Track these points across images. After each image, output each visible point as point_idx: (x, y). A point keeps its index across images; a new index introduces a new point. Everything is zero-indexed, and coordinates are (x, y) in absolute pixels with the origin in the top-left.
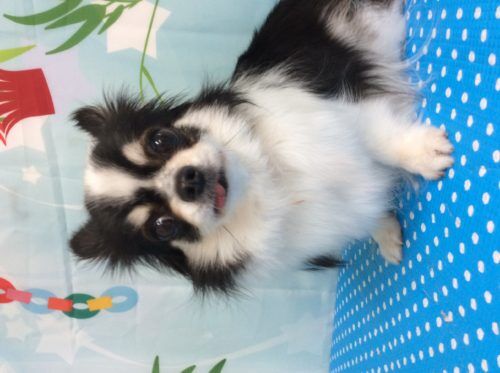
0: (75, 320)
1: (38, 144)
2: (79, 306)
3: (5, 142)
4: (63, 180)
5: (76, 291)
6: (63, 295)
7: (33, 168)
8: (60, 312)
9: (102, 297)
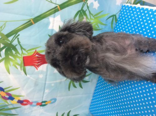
0: (42, 107)
1: (45, 70)
2: (43, 104)
3: (37, 69)
4: (48, 77)
5: (44, 100)
6: (40, 102)
7: (42, 75)
8: (39, 106)
9: (49, 101)
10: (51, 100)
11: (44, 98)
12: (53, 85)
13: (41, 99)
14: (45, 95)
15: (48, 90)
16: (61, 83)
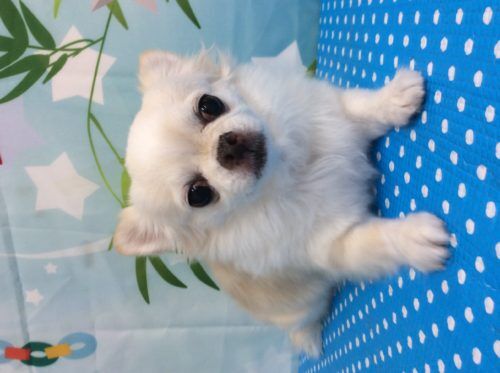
0: (34, 368)
2: (37, 354)
6: (20, 344)
9: (60, 344)
10: (68, 340)
11: (31, 329)
12: (51, 269)
13: (18, 331)
14: (30, 315)
15: (36, 291)
16: (88, 260)
